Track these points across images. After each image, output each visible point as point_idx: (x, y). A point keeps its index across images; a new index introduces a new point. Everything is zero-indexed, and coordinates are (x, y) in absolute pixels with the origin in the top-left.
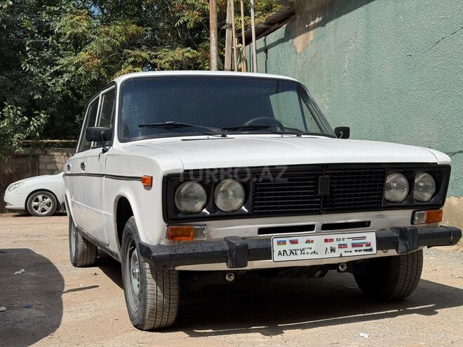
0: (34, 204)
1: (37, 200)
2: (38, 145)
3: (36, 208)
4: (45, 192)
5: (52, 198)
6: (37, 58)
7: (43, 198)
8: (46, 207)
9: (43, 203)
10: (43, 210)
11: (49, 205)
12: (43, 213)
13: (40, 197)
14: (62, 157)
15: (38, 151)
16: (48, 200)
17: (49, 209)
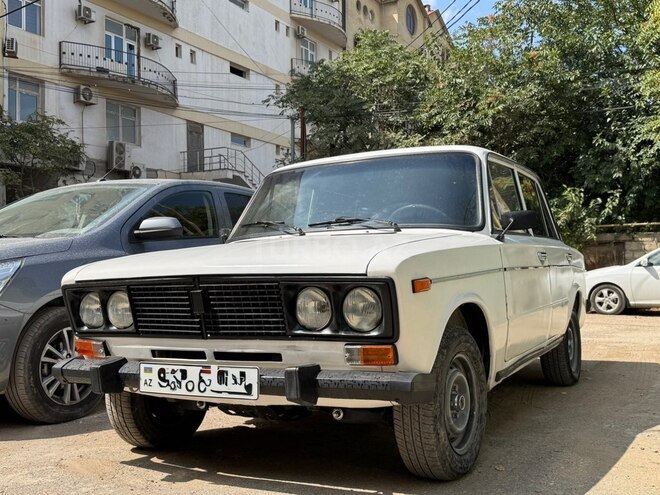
0: (598, 299)
1: (601, 295)
2: (623, 230)
3: (601, 304)
4: (611, 287)
5: (619, 293)
6: (624, 129)
7: (609, 293)
8: (612, 304)
9: (609, 299)
10: (609, 307)
11: (615, 301)
12: (609, 311)
13: (605, 292)
14: (654, 243)
15: (623, 237)
16: (614, 295)
17: (615, 307)
